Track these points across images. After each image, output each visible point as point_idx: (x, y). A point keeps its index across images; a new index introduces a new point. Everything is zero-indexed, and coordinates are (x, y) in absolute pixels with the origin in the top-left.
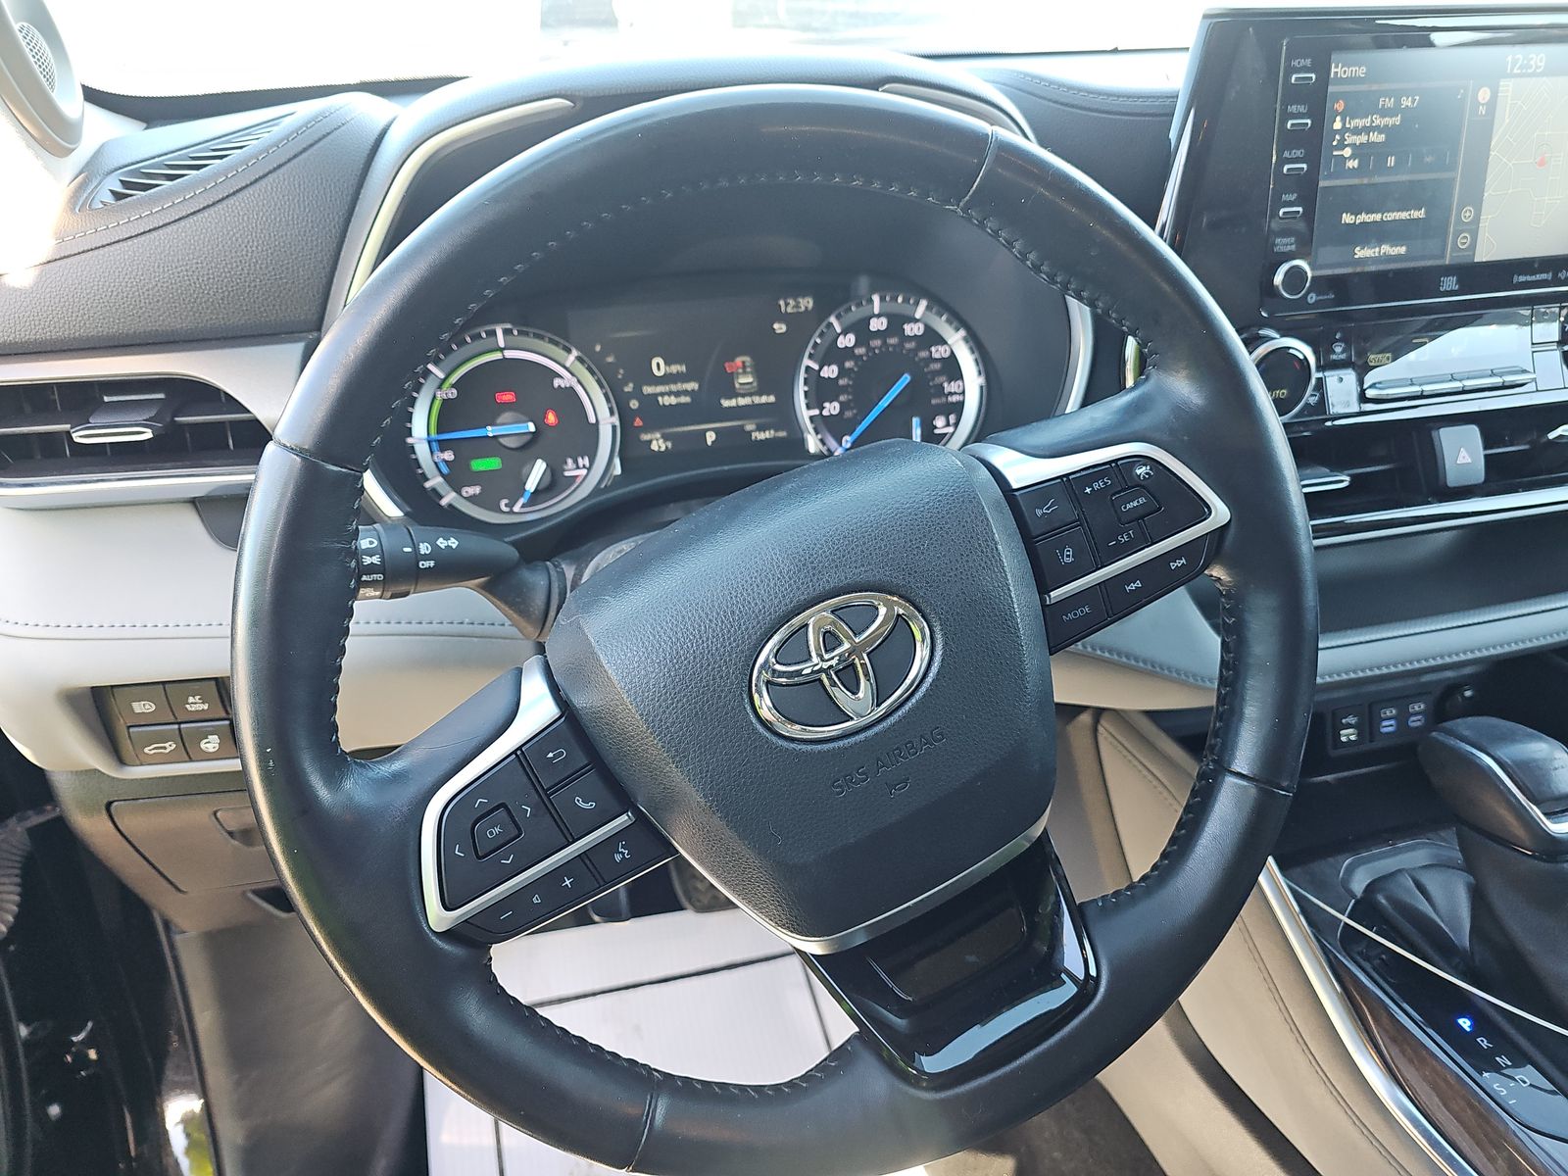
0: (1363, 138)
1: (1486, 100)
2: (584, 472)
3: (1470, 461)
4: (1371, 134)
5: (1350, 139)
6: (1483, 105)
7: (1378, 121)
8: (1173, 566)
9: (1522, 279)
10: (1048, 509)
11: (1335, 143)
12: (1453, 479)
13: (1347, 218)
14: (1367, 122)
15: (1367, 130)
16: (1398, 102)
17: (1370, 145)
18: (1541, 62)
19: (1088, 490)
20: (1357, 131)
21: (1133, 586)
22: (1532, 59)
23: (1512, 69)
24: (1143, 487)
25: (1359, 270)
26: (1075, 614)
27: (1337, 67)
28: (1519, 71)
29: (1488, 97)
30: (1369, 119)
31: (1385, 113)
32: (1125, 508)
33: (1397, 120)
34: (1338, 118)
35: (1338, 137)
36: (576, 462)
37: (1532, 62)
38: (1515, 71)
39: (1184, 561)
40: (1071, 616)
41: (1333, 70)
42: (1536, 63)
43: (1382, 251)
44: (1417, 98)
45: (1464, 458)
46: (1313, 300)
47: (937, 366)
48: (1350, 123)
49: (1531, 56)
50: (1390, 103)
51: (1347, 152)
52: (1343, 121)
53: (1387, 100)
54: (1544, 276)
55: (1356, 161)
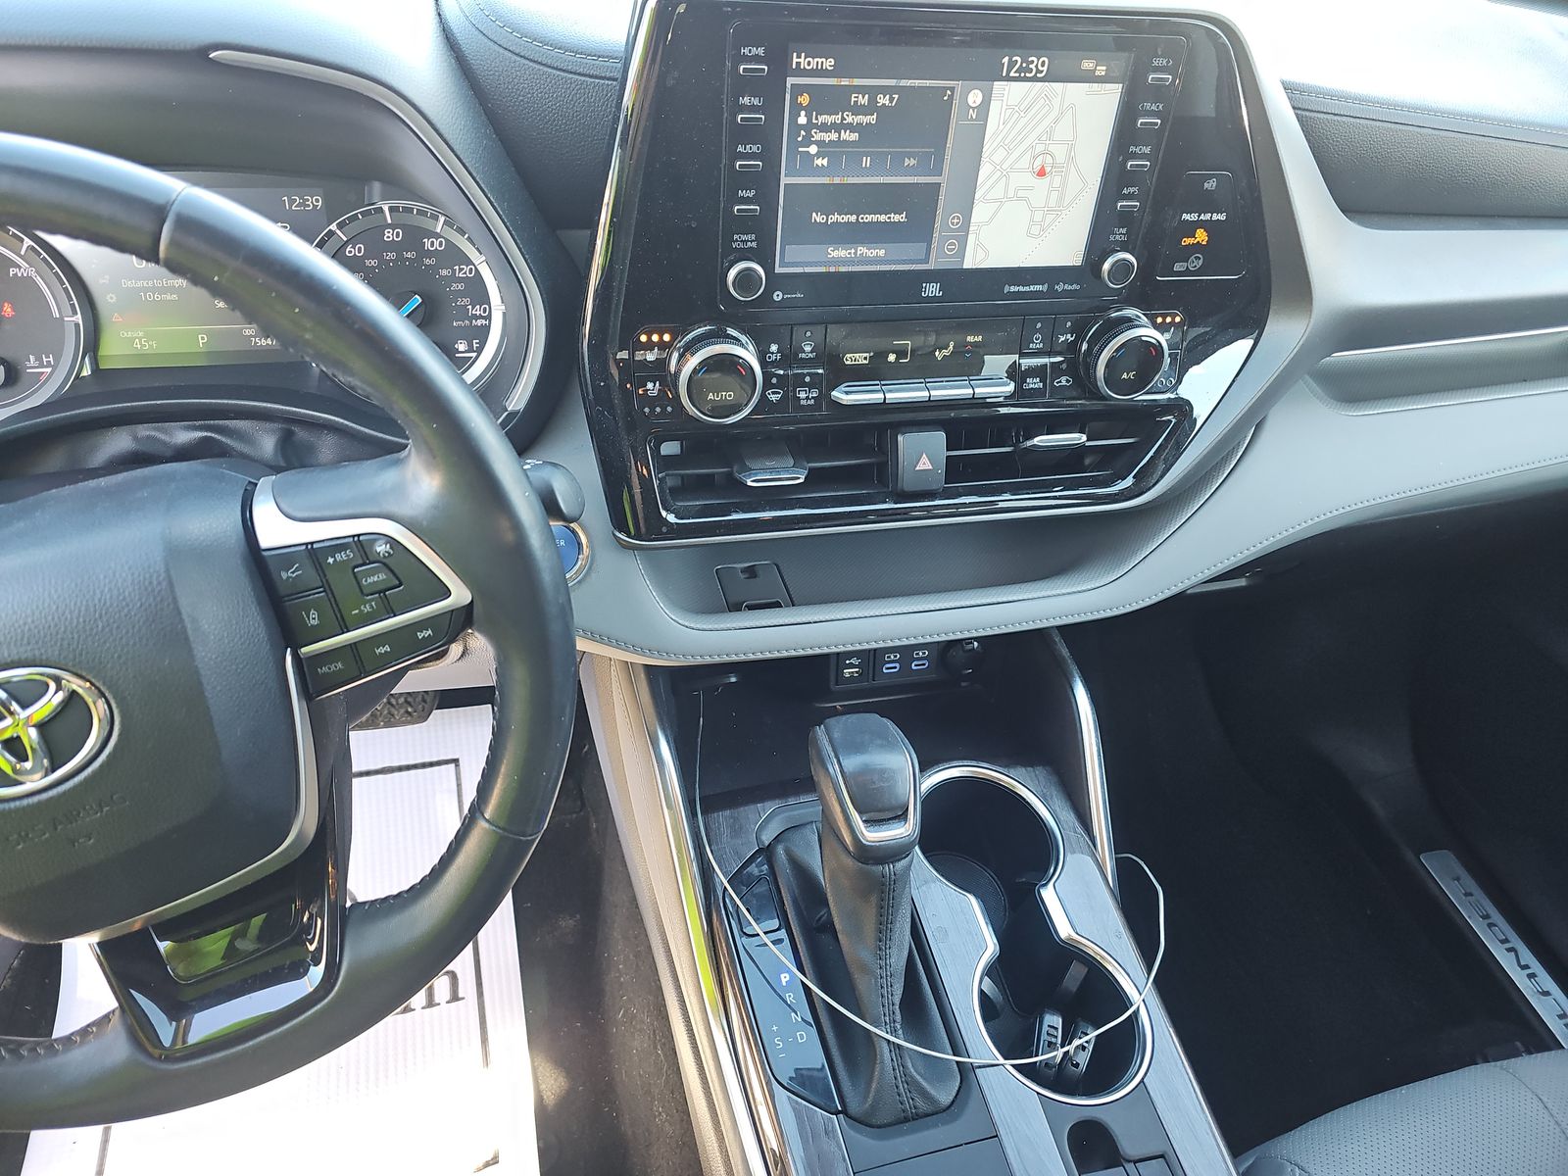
0: (834, 136)
1: (978, 103)
2: (49, 370)
3: (931, 467)
4: (843, 131)
5: (818, 136)
6: (973, 108)
7: (851, 118)
8: (420, 635)
9: (1013, 289)
10: (293, 573)
11: (800, 139)
12: (907, 483)
13: (818, 218)
14: (837, 119)
15: (837, 128)
16: (873, 100)
17: (840, 143)
18: (1043, 66)
19: (331, 560)
20: (824, 128)
21: (381, 650)
22: (1033, 62)
23: (1009, 71)
24: (385, 564)
25: (832, 269)
26: (330, 669)
27: (799, 57)
28: (1017, 75)
29: (979, 102)
30: (840, 116)
31: (857, 110)
32: (366, 581)
33: (872, 119)
34: (803, 113)
35: (803, 133)
36: (39, 359)
37: (1032, 66)
38: (1012, 74)
39: (430, 632)
40: (325, 669)
41: (795, 60)
42: (1037, 66)
43: (859, 252)
44: (897, 96)
45: (925, 464)
46: (780, 298)
47: (460, 287)
48: (817, 119)
49: (1030, 59)
50: (863, 100)
51: (813, 149)
52: (809, 117)
53: (860, 96)
54: (1039, 288)
55: (826, 159)
